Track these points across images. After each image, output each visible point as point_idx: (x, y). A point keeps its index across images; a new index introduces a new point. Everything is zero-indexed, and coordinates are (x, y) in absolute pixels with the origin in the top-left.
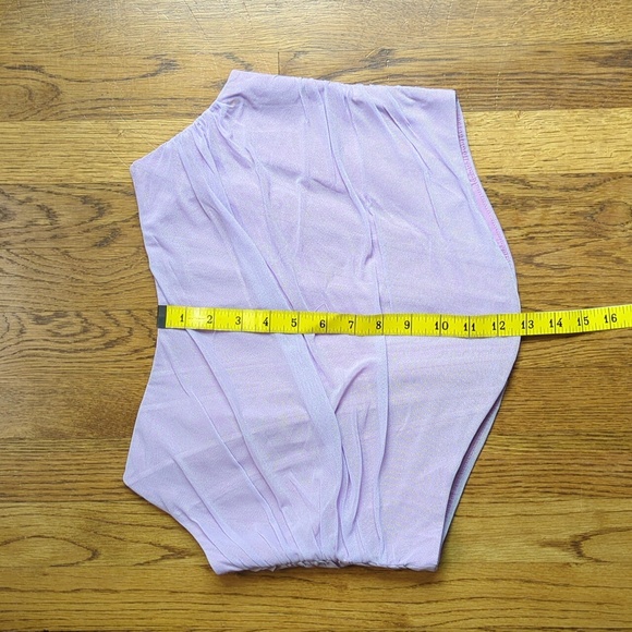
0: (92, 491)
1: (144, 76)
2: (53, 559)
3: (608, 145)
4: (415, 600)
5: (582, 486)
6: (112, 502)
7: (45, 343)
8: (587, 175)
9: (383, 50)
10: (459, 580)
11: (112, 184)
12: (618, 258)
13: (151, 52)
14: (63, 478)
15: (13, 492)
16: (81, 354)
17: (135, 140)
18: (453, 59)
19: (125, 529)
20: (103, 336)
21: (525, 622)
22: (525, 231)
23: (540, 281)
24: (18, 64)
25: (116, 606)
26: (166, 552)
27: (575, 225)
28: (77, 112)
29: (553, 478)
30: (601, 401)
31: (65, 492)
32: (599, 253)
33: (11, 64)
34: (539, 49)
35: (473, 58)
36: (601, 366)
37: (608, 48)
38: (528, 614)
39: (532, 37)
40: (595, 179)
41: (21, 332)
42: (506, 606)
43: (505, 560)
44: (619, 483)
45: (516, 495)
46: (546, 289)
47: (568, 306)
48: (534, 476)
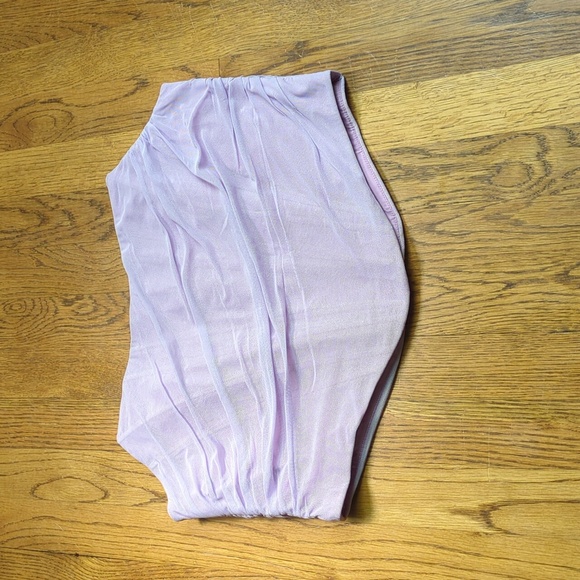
0: (103, 442)
1: (126, 95)
2: (81, 496)
3: (502, 105)
4: (342, 556)
5: (489, 455)
7: (71, 321)
8: (483, 138)
10: (379, 541)
12: (516, 220)
13: (130, 75)
14: (84, 431)
15: (54, 441)
18: (356, 42)
19: (125, 475)
20: (106, 314)
22: (427, 199)
23: (442, 248)
24: (47, 99)
25: (121, 538)
27: (473, 189)
28: (84, 132)
29: (461, 446)
30: (505, 368)
31: (87, 442)
32: (497, 217)
33: (43, 100)
35: (373, 38)
36: (504, 332)
39: (426, 7)
40: (487, 143)
41: (56, 313)
42: (421, 570)
43: (419, 524)
44: (525, 453)
45: (427, 461)
46: (448, 256)
47: (470, 272)
48: (443, 442)
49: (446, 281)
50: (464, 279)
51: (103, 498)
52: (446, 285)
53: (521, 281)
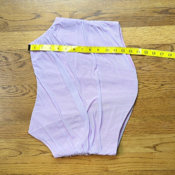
0: (20, 136)
1: (32, 19)
2: (10, 155)
3: (161, 36)
4: (110, 164)
5: (156, 131)
6: (25, 138)
7: (6, 95)
8: (156, 45)
9: (98, 11)
10: (122, 158)
11: (23, 50)
12: (165, 68)
13: (33, 12)
14: (11, 132)
16: (16, 98)
17: (29, 37)
18: (118, 13)
19: (29, 146)
20: (22, 92)
21: (141, 169)
22: (139, 61)
23: (143, 74)
25: (27, 167)
26: (41, 152)
27: (153, 58)
29: (148, 129)
30: (161, 107)
31: (12, 136)
32: (159, 66)
34: (142, 10)
35: (123, 13)
36: (161, 98)
37: (161, 9)
38: (142, 167)
39: (140, 6)
40: (158, 46)
42: (135, 165)
43: (135, 152)
44: (166, 130)
45: (138, 134)
46: (145, 77)
47: (151, 81)
48: (142, 128)
49: (144, 84)
50: (150, 83)
51: (19, 155)
52: (144, 85)
53: (166, 84)
